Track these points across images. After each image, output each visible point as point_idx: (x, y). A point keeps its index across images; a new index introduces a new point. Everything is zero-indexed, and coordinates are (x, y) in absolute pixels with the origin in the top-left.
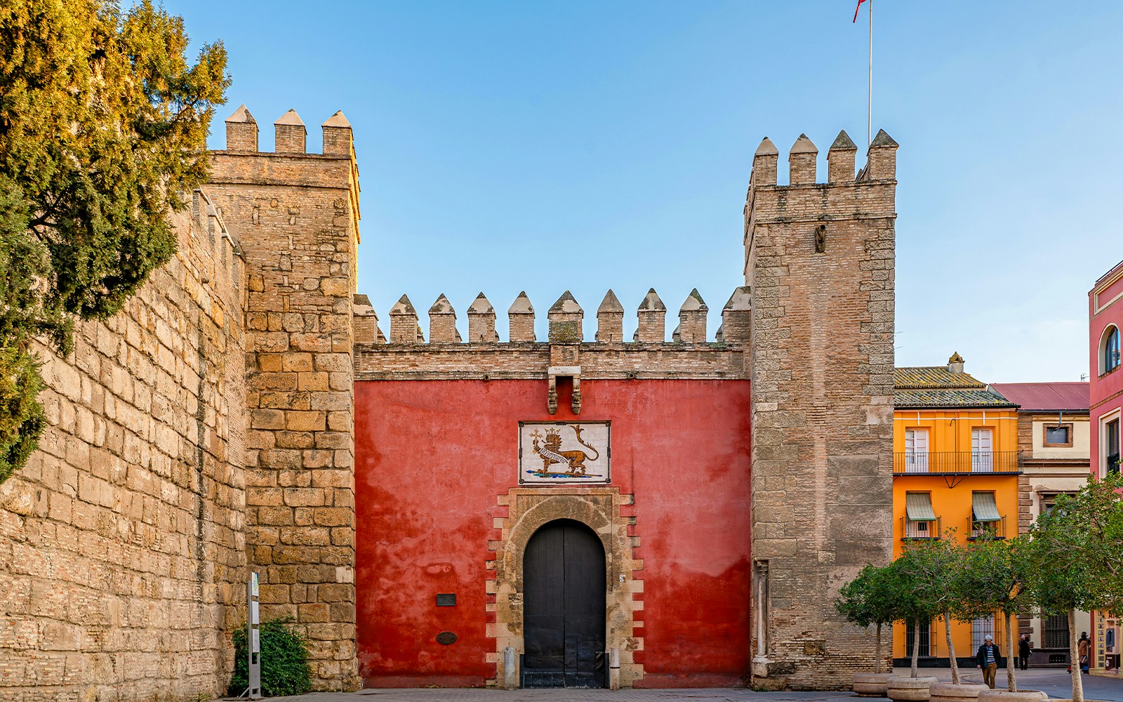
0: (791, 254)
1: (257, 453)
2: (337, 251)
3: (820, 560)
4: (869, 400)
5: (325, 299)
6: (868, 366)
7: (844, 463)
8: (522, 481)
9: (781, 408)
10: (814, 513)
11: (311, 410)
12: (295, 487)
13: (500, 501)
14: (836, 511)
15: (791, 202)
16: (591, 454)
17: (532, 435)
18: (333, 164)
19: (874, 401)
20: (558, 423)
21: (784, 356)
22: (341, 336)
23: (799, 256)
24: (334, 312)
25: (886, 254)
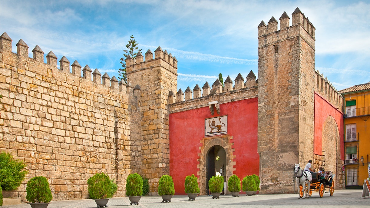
0: (268, 56)
1: (143, 136)
2: (159, 82)
3: (276, 151)
4: (291, 97)
5: (156, 95)
6: (291, 86)
7: (283, 119)
8: (206, 135)
9: (265, 104)
10: (274, 137)
11: (154, 124)
12: (151, 144)
13: (201, 142)
14: (281, 135)
15: (268, 39)
16: (223, 125)
17: (208, 122)
18: (157, 61)
19: (293, 97)
20: (215, 118)
21: (266, 88)
22: (160, 104)
23: (271, 55)
24: (158, 98)
25: (297, 48)
